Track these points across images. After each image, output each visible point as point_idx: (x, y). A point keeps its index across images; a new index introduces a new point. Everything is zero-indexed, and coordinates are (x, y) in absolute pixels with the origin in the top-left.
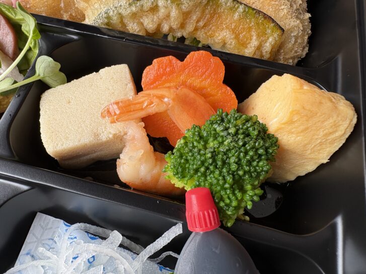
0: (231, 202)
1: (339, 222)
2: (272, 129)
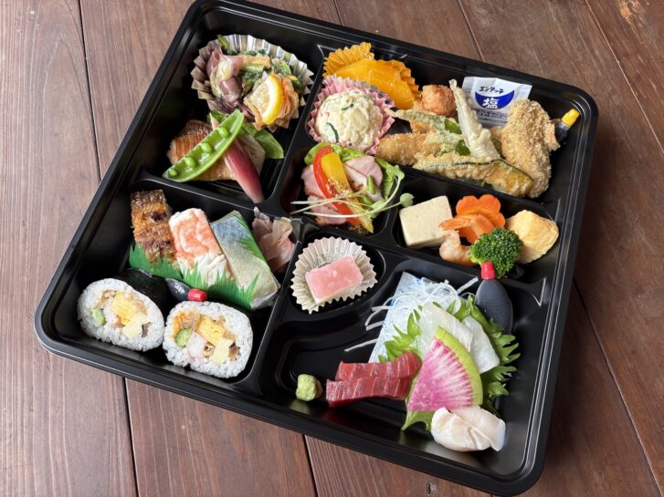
0: (500, 268)
1: (545, 280)
2: (521, 238)
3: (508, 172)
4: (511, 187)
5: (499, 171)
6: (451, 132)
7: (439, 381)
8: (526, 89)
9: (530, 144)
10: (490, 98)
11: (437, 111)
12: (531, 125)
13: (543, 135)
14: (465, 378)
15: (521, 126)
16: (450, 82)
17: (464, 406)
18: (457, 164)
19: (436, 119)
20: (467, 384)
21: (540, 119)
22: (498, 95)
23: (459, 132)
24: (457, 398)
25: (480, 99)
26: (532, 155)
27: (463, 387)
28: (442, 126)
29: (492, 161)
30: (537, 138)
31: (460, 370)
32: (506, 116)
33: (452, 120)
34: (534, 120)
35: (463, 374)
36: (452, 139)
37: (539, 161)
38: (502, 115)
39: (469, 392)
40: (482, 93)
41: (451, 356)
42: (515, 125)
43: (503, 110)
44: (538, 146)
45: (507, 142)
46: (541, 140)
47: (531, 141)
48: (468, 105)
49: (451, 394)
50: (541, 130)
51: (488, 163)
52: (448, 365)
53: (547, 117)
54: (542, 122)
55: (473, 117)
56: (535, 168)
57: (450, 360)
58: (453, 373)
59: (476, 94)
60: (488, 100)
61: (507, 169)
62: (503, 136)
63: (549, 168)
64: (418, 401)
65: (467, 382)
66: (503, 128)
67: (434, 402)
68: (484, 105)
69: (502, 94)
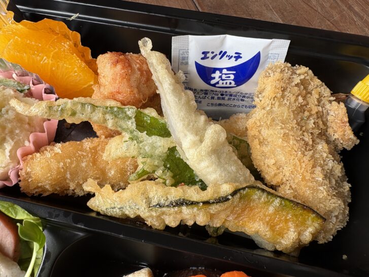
3: (271, 209)
4: (281, 234)
5: (251, 209)
6: (149, 134)
8: (280, 47)
9: (306, 144)
10: (221, 70)
11: (120, 97)
12: (302, 109)
13: (325, 124)
15: (283, 111)
16: (140, 43)
18: (160, 206)
19: (117, 113)
21: (315, 96)
22: (233, 63)
23: (165, 132)
25: (205, 73)
26: (314, 166)
28: (131, 124)
29: (234, 193)
30: (317, 132)
32: (251, 97)
33: (151, 112)
34: (305, 98)
36: (153, 147)
37: (328, 175)
38: (244, 97)
40: (207, 63)
42: (270, 112)
43: (244, 88)
44: (322, 147)
45: (261, 143)
46: (323, 135)
47: (308, 138)
48: (177, 81)
50: (321, 116)
51: (225, 199)
53: (327, 92)
54: (319, 101)
55: (188, 102)
56: (323, 192)
59: (197, 65)
60: (217, 74)
61: (267, 203)
62: (251, 133)
63: (347, 186)
66: (248, 117)
68: (213, 82)
69: (240, 62)
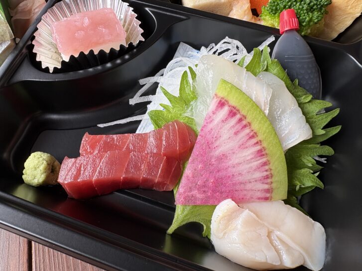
7: (223, 157)
14: (261, 153)
17: (259, 198)
20: (265, 164)
24: (249, 186)
27: (258, 168)
31: (254, 141)
35: (258, 148)
39: (267, 177)
41: (240, 120)
49: (241, 179)
52: (236, 133)
57: (239, 127)
58: (243, 146)
64: (191, 189)
65: (264, 160)
67: (214, 191)
